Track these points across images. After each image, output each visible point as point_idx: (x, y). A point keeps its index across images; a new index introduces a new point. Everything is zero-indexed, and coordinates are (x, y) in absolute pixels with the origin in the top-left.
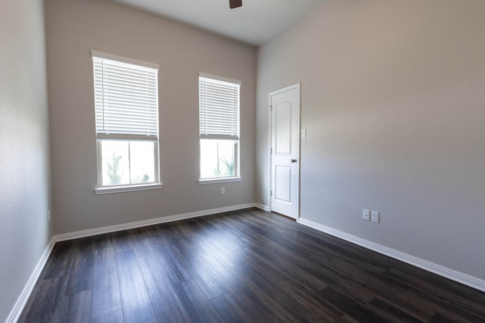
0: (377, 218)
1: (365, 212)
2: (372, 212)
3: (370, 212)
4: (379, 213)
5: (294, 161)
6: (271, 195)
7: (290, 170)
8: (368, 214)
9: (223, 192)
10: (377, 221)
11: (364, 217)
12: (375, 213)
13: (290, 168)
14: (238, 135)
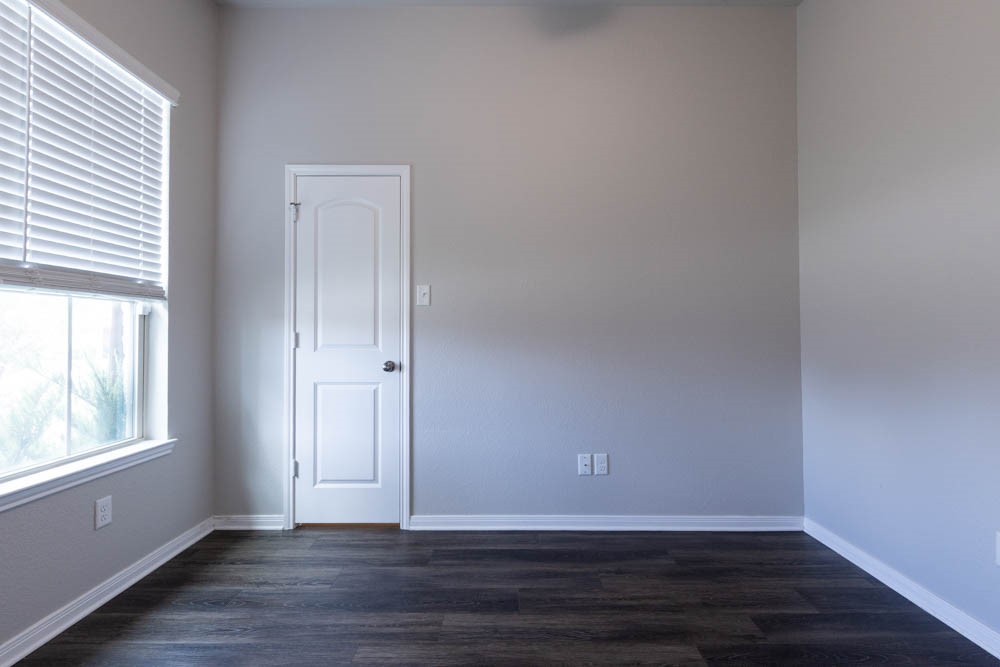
0: (606, 465)
1: (581, 462)
2: (595, 456)
3: (592, 457)
4: (608, 456)
5: (390, 367)
6: (296, 474)
7: (375, 392)
8: (588, 462)
9: (105, 516)
10: (605, 472)
11: (581, 470)
12: (600, 458)
13: (374, 387)
14: (163, 282)
